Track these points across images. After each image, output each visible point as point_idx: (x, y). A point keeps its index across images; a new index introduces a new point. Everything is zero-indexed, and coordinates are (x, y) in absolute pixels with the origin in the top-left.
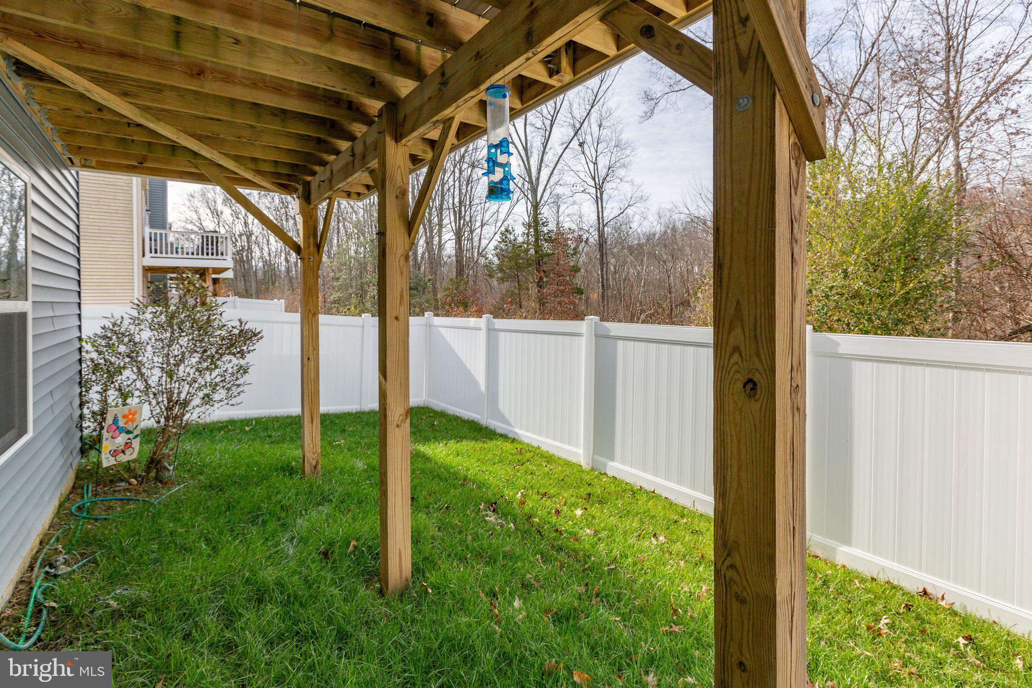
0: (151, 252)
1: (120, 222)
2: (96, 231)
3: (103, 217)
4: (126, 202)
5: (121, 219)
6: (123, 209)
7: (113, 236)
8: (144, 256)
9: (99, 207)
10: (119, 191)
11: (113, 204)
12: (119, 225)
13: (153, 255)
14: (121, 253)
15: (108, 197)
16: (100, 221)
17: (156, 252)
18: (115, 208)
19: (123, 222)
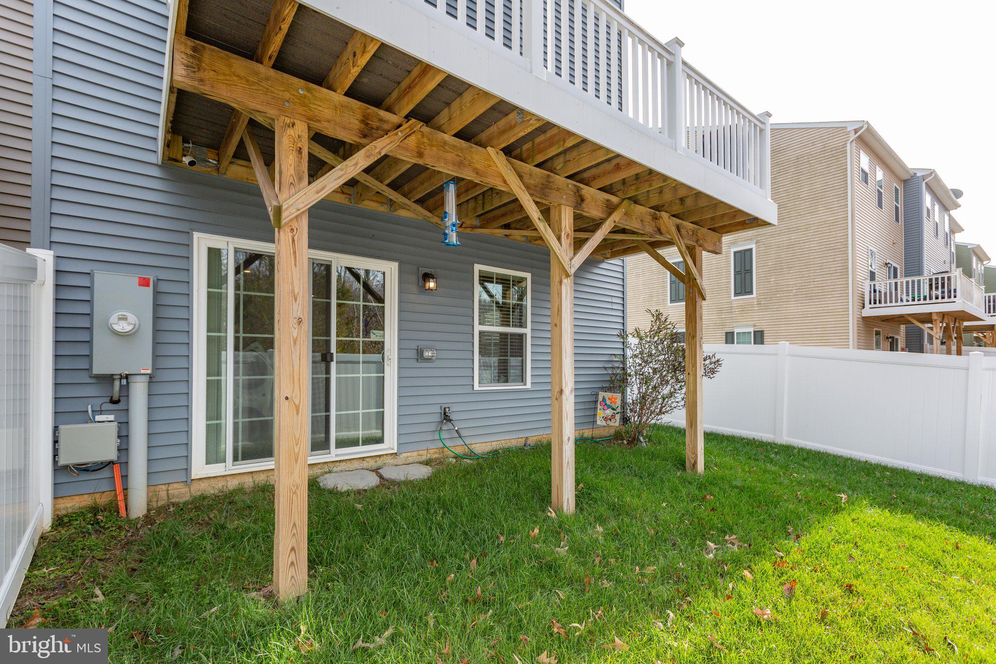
0: (870, 304)
1: (838, 280)
2: (820, 291)
3: (825, 279)
4: (843, 261)
5: (839, 277)
6: (841, 268)
7: (833, 293)
8: (864, 307)
9: (822, 270)
10: (838, 253)
11: (833, 266)
12: (837, 283)
13: (873, 305)
14: (839, 307)
15: (829, 260)
16: (823, 282)
17: (875, 303)
18: (834, 269)
19: (841, 280)
